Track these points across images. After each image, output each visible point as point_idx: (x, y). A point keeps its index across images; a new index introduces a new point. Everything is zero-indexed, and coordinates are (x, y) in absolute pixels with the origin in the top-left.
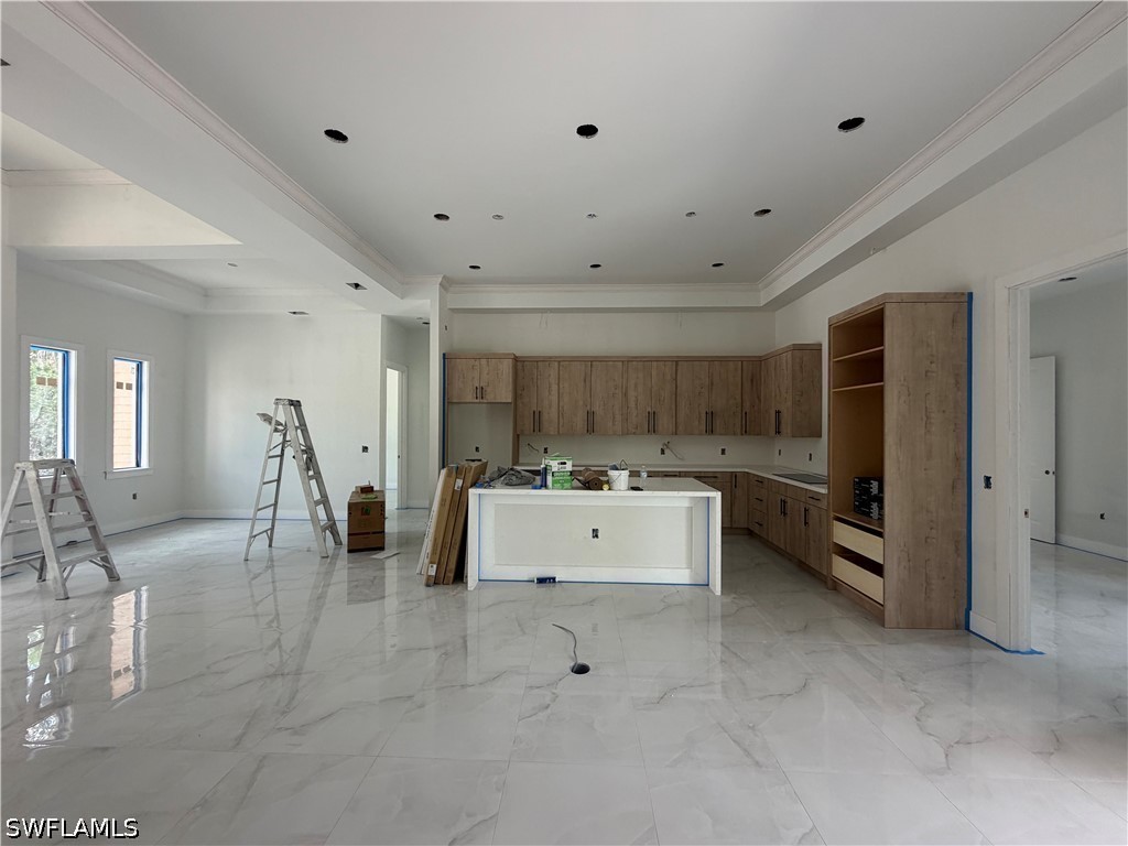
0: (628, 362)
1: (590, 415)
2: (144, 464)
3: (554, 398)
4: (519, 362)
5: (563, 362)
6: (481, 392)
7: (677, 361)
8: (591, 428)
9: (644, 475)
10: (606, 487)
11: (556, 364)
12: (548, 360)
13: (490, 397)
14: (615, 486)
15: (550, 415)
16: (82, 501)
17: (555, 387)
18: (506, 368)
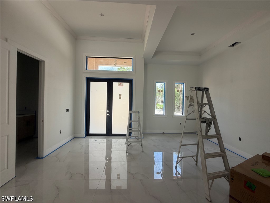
2: (184, 115)
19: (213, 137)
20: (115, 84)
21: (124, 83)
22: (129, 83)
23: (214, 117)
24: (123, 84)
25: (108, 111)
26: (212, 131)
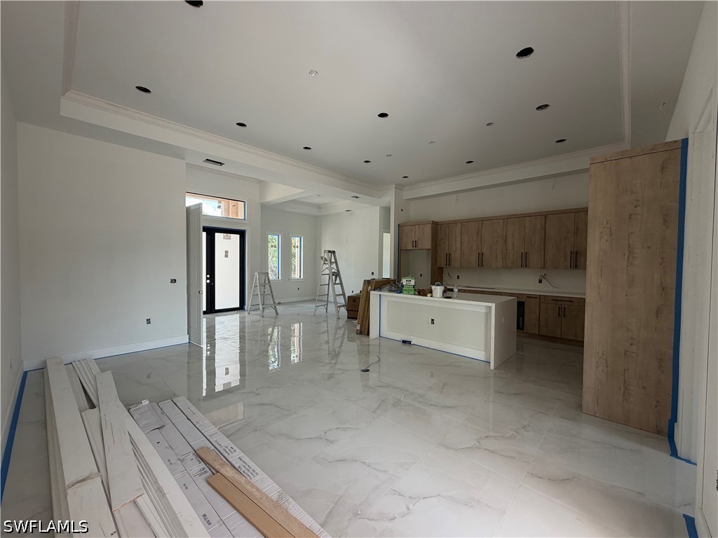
0: (507, 219)
1: (481, 255)
2: (302, 277)
3: (459, 245)
4: (435, 225)
5: (464, 223)
6: (415, 243)
7: (545, 215)
8: (481, 263)
9: (456, 290)
10: (429, 295)
11: (460, 224)
12: (455, 222)
13: (420, 246)
14: (434, 294)
15: (456, 256)
16: (270, 287)
17: (459, 239)
18: (428, 229)
19: (338, 284)
20: (218, 236)
21: (232, 235)
22: (238, 236)
23: (339, 271)
24: (230, 237)
25: (208, 276)
26: (338, 281)
